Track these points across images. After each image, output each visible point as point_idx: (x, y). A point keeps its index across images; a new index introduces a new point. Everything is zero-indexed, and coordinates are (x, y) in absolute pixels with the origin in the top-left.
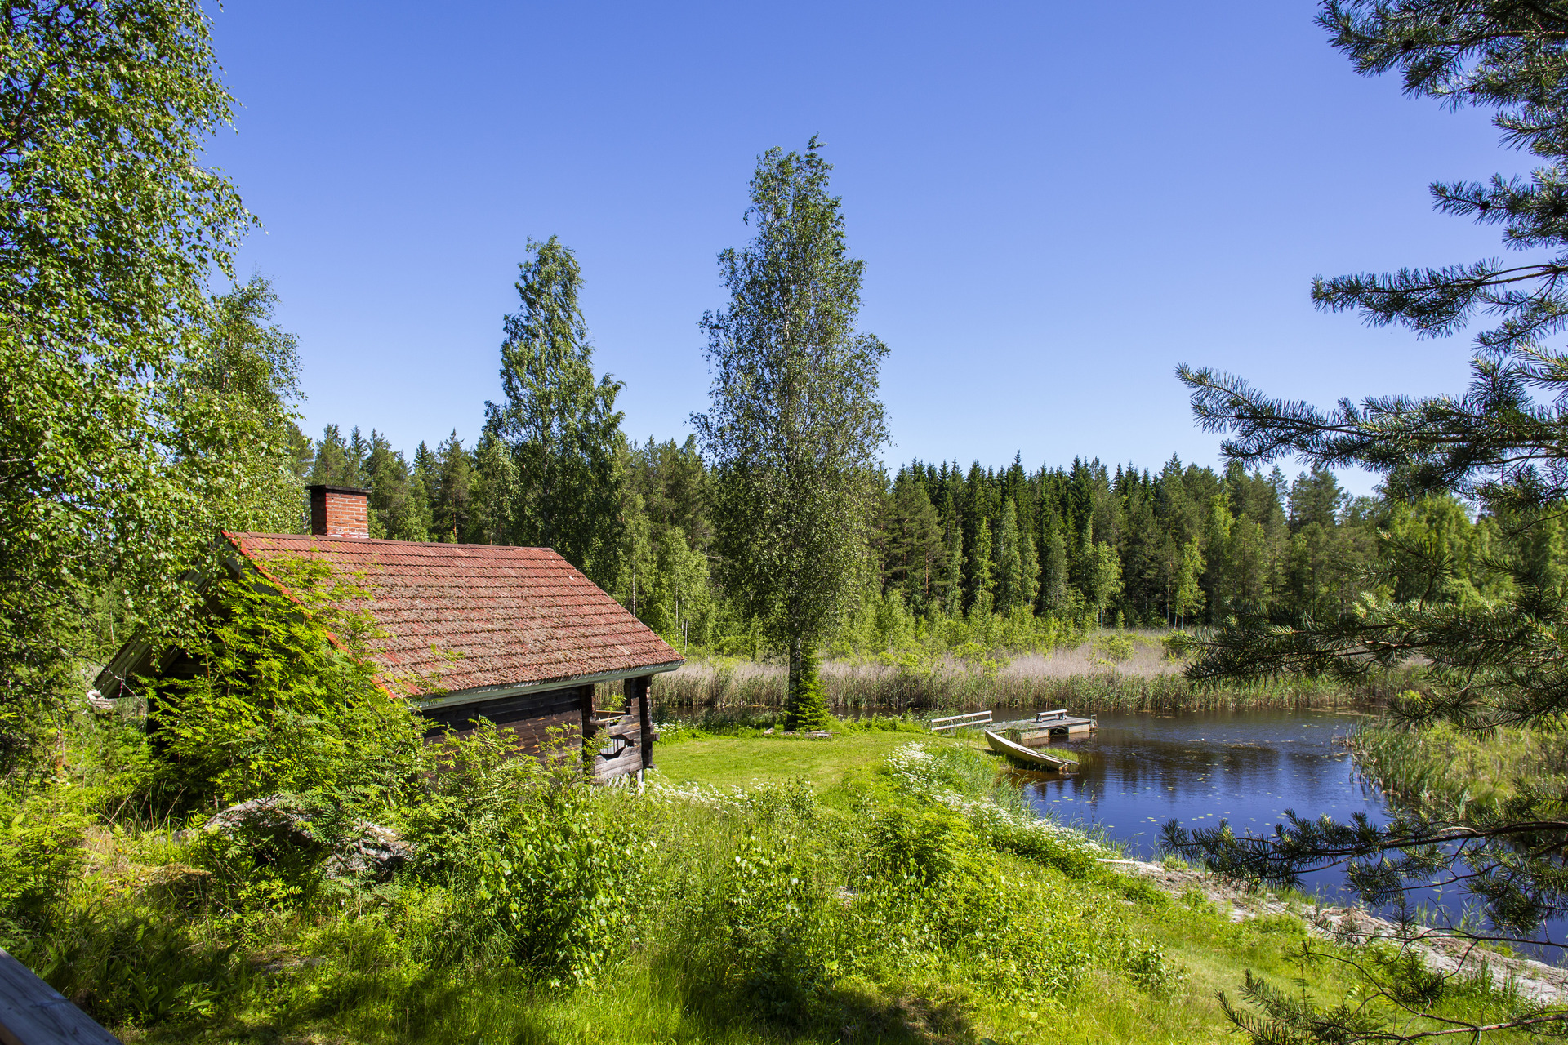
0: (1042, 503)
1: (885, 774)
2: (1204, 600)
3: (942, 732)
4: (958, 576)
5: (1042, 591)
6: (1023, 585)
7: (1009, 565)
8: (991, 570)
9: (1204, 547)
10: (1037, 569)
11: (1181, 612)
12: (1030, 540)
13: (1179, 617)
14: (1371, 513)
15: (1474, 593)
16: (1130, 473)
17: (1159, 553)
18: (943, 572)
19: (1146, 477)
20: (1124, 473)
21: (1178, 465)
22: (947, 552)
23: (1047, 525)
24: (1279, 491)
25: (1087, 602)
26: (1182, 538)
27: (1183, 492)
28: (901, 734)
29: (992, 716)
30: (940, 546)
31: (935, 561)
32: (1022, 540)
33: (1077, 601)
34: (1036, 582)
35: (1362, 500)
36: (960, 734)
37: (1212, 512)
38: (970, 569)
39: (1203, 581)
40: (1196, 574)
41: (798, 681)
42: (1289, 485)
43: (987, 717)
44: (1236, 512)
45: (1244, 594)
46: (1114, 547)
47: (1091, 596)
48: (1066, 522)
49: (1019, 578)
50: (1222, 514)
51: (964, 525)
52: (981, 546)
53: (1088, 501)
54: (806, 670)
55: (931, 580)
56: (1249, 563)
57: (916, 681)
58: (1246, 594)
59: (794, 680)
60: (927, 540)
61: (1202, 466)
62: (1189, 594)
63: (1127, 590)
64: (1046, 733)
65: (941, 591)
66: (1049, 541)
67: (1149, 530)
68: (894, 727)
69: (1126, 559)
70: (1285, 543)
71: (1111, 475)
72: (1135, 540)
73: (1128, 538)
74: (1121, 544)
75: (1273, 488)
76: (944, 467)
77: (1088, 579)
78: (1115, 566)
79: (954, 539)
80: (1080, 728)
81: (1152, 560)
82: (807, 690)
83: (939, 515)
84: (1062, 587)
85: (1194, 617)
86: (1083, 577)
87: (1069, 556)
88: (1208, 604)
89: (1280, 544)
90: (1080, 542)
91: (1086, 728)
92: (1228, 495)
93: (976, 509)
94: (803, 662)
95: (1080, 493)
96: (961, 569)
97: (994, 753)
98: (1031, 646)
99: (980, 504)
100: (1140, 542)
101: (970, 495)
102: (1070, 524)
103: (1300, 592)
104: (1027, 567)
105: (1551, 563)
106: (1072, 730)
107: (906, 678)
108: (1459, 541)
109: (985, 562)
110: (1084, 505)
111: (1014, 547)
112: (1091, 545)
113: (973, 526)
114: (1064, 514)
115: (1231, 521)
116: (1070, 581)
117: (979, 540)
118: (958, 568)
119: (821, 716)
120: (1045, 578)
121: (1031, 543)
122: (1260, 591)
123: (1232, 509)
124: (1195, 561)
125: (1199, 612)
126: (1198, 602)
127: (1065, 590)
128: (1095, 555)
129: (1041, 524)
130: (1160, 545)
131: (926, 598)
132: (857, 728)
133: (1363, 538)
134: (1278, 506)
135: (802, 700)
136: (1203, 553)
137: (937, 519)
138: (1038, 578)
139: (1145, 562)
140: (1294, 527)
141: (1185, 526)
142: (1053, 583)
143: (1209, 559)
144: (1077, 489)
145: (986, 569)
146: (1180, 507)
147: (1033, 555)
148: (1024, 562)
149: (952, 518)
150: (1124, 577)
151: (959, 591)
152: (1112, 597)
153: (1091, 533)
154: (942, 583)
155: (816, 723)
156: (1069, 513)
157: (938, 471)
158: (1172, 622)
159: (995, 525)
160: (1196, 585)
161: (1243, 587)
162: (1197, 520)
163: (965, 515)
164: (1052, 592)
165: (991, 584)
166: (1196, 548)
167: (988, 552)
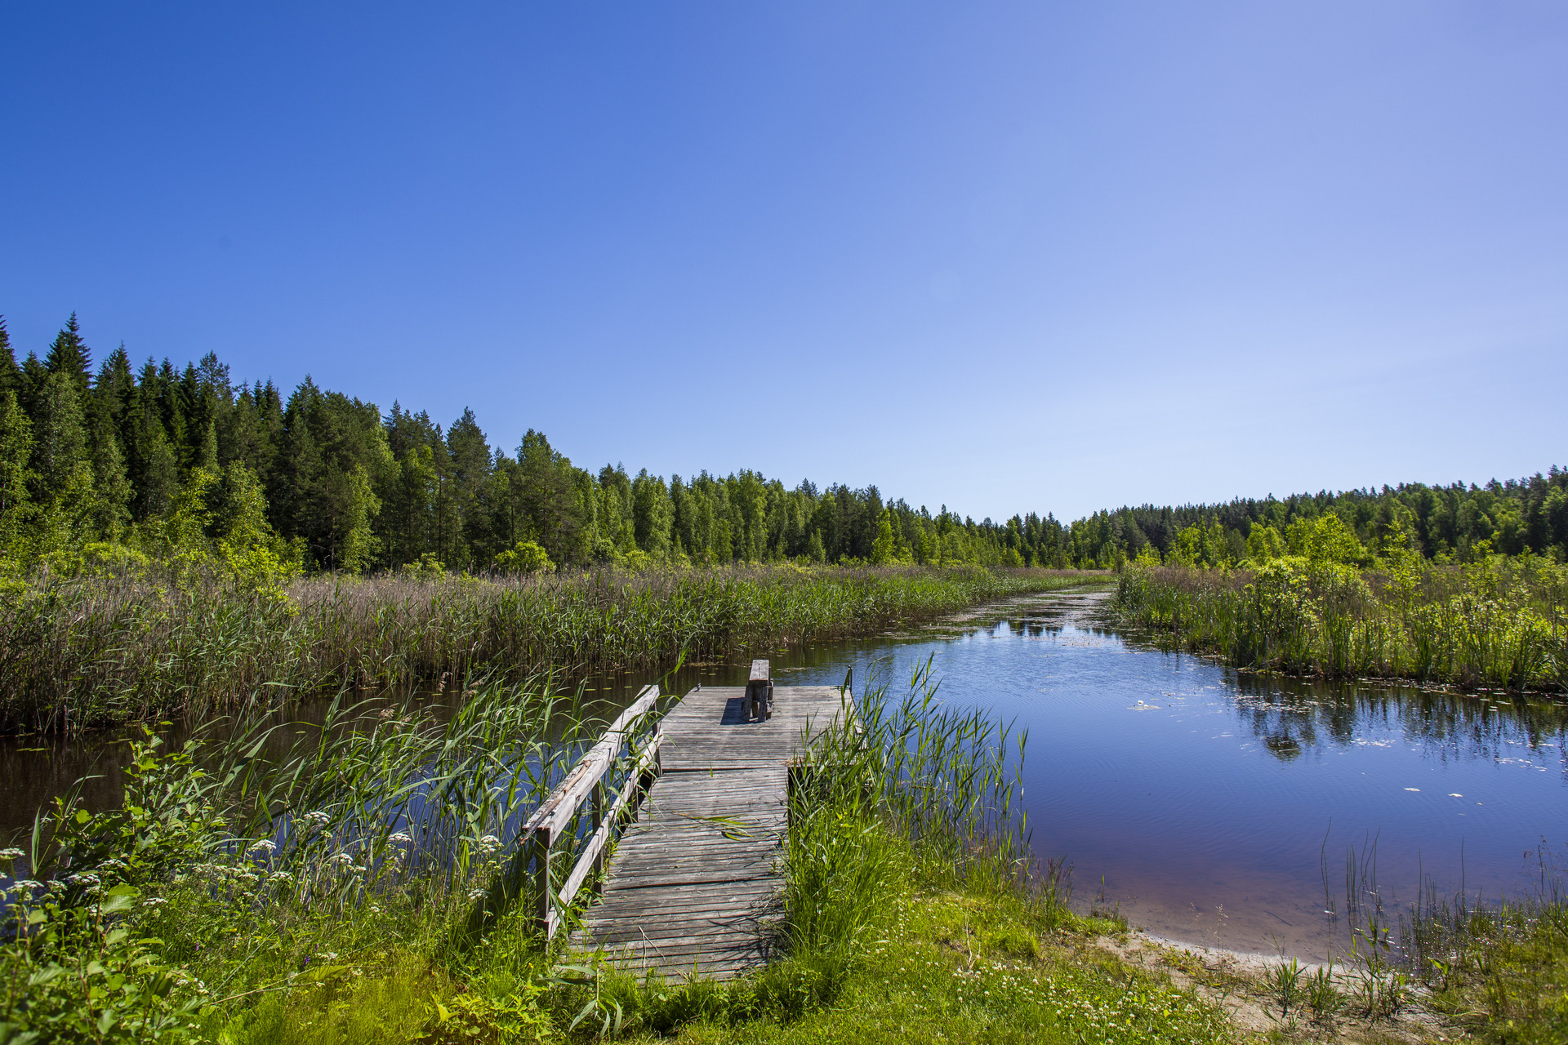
2: (379, 549)
9: (376, 484)
11: (350, 564)
12: (111, 445)
17: (319, 485)
23: (140, 429)
26: (346, 465)
35: (507, 460)
39: (380, 524)
46: (253, 471)
48: (170, 430)
52: (8, 442)
53: (204, 407)
62: (360, 541)
67: (304, 455)
73: (272, 463)
74: (262, 468)
78: (257, 497)
81: (308, 493)
95: (191, 397)
100: (291, 469)
102: (178, 433)
110: (198, 411)
111: (78, 452)
112: (216, 466)
114: (167, 419)
121: (115, 450)
124: (366, 500)
125: (372, 565)
126: (373, 552)
128: (226, 480)
129: (128, 426)
136: (376, 490)
139: (298, 496)
141: (350, 454)
143: (385, 500)
146: (340, 431)
147: (116, 468)
153: (215, 449)
156: (175, 419)
160: (369, 530)
162: (363, 449)
166: (365, 482)
167: (24, 455)
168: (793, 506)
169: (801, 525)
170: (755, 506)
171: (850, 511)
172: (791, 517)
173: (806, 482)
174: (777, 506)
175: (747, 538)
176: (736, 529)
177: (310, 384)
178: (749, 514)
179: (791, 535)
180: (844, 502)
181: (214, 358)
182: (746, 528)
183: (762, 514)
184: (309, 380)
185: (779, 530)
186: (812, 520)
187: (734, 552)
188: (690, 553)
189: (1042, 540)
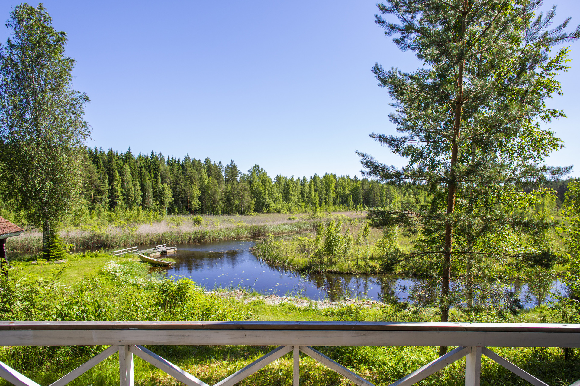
0: (141, 167)
1: (103, 274)
2: (201, 205)
3: (117, 256)
4: (107, 194)
5: (143, 201)
6: (135, 198)
7: (129, 190)
8: (121, 192)
9: (200, 187)
10: (140, 192)
11: (193, 209)
12: (137, 181)
13: (193, 211)
14: (247, 179)
15: (273, 204)
16: (173, 159)
17: (185, 188)
18: (100, 192)
19: (179, 161)
20: (171, 159)
21: (189, 158)
22: (102, 184)
23: (144, 176)
24: (222, 170)
25: (160, 205)
26: (192, 183)
27: (192, 168)
28: (101, 258)
29: (138, 248)
30: (98, 182)
31: (96, 188)
32: (134, 181)
33: (157, 205)
34: (140, 197)
35: (244, 175)
36: (126, 256)
37: (201, 175)
38: (112, 192)
39: (200, 199)
40: (198, 196)
41: (48, 239)
42: (224, 168)
43: (136, 249)
44: (209, 176)
45: (213, 203)
46: (169, 185)
47: (162, 203)
48: (151, 175)
49: (133, 196)
50: (204, 176)
51: (108, 173)
52: (116, 183)
53: (158, 168)
54: (52, 234)
55: (95, 195)
56: (214, 193)
57: (99, 237)
58: (214, 203)
59: (46, 238)
60: (92, 179)
61: (197, 159)
62: (196, 203)
63: (175, 201)
64: (159, 253)
65: (100, 200)
66: (145, 182)
67: (181, 180)
68: (96, 256)
69: (174, 190)
70: (225, 187)
71: (166, 159)
72: (176, 183)
73: (174, 183)
74: (171, 184)
75: (220, 168)
76: (96, 149)
77: (160, 197)
78: (170, 192)
79: (104, 179)
80: (171, 251)
81: (183, 190)
82: (54, 243)
83: (97, 168)
84: (151, 199)
85: (198, 211)
86: (158, 196)
87: (152, 188)
88: (202, 206)
89: (223, 187)
90: (157, 183)
91: (173, 250)
92: (206, 170)
93: (113, 168)
94: (51, 231)
95: (156, 165)
96: (108, 191)
97: (143, 262)
98: (144, 221)
99: (114, 166)
100: (178, 184)
101: (110, 161)
102: (152, 176)
103: (230, 203)
104: (136, 191)
105: (290, 196)
106: (168, 251)
107: (95, 236)
108: (269, 189)
109: (119, 189)
110: (157, 169)
111: (130, 184)
112: (161, 185)
113: (112, 174)
114: (150, 172)
115: (208, 179)
116: (154, 197)
117: (116, 180)
118: (107, 191)
119: (62, 253)
120: (144, 196)
121: (138, 182)
122: (218, 202)
123: (207, 174)
124: (197, 192)
125: (199, 209)
126: (199, 206)
127: (152, 201)
128: (163, 188)
129: (141, 175)
130: (185, 185)
131: (93, 203)
132: (79, 257)
133: (247, 187)
134: (221, 175)
135: (52, 247)
136: (199, 189)
137: (96, 171)
138: (141, 196)
139: (180, 191)
140: (227, 181)
141: (193, 179)
142: (147, 198)
143: (202, 191)
144: (154, 163)
145: (119, 192)
146: (191, 173)
147: (138, 187)
148: (135, 189)
149: (103, 170)
150: (173, 196)
151: (108, 201)
152: (170, 203)
153: (160, 180)
154: (100, 197)
155: (60, 257)
156: (152, 172)
157: (93, 150)
158: (190, 212)
159: (121, 174)
160: (198, 200)
161: (213, 201)
162: (197, 177)
163: (108, 170)
164: (146, 201)
165: (122, 197)
166: (197, 187)
167: (120, 185)
168: (346, 186)
170: (331, 186)
171: (365, 188)
172: (344, 190)
175: (325, 198)
179: (343, 197)
183: (334, 189)
186: (351, 191)
187: (320, 202)
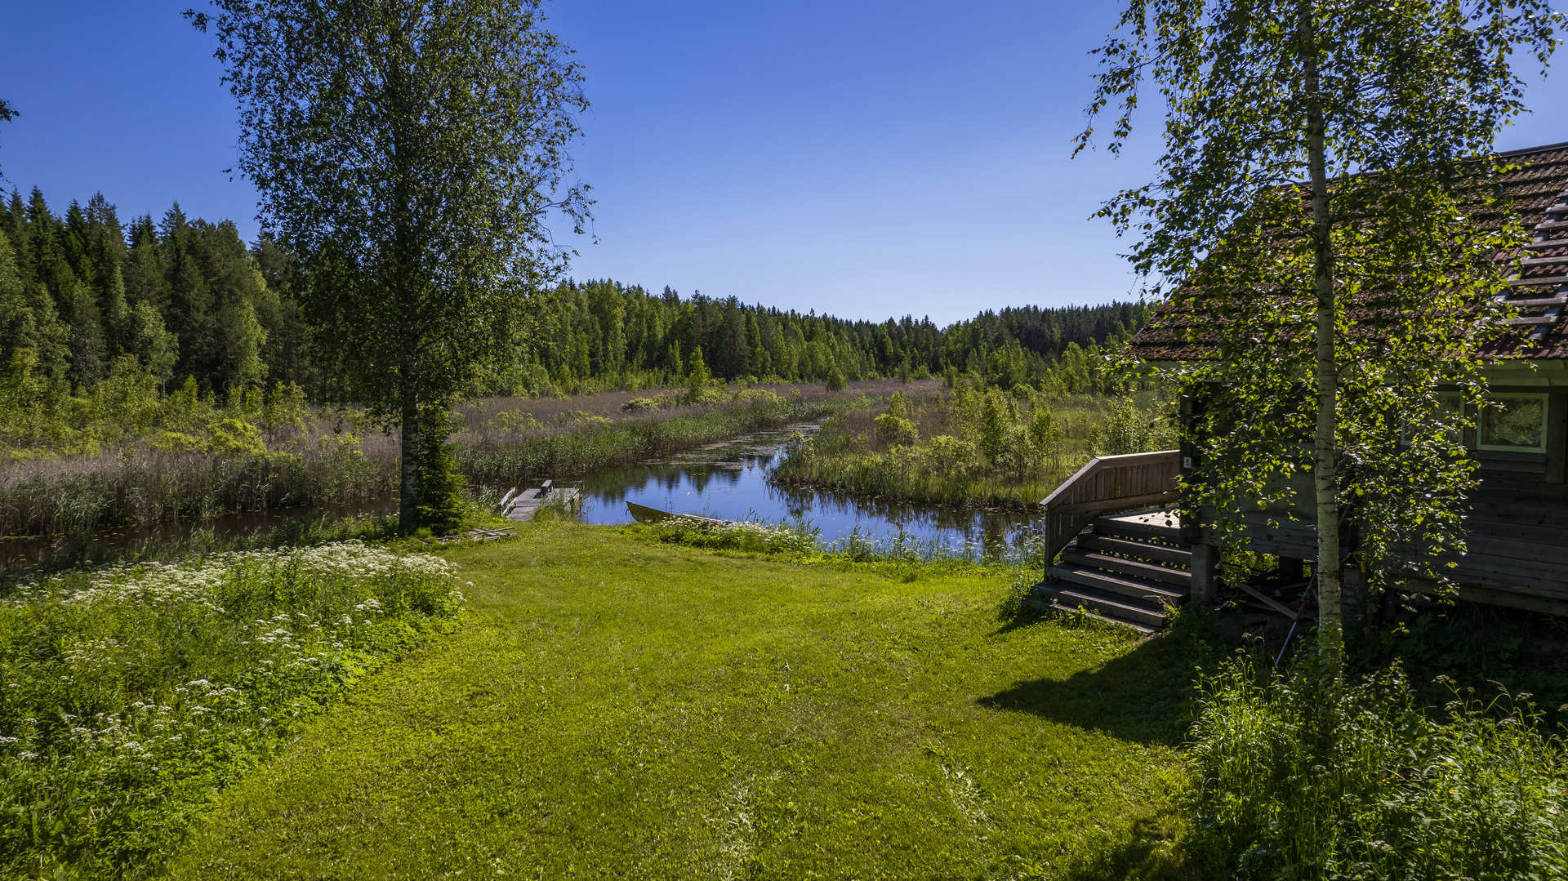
2: (267, 374)
9: (259, 315)
17: (212, 319)
34: (66, 349)
39: (264, 354)
40: (259, 345)
46: (155, 308)
50: (260, 278)
62: (254, 368)
67: (196, 291)
72: (177, 302)
73: (170, 299)
74: (162, 306)
78: (163, 332)
81: (202, 326)
87: (98, 316)
88: (269, 379)
90: (107, 300)
100: (185, 304)
111: (19, 300)
112: (125, 305)
124: (255, 330)
128: (134, 317)
130: (212, 309)
136: (260, 321)
138: (69, 346)
144: (79, 230)
147: (51, 312)
153: (122, 289)
156: (84, 259)
160: (258, 358)
166: (251, 314)
168: (653, 316)
169: (660, 336)
170: (614, 317)
171: (709, 322)
172: (650, 328)
173: (667, 289)
174: (637, 316)
175: (605, 350)
176: (593, 341)
177: (178, 211)
178: (607, 327)
179: (650, 347)
180: (703, 313)
181: (101, 199)
182: (605, 341)
183: (621, 324)
184: (176, 206)
185: (638, 341)
186: (670, 331)
187: (591, 363)
188: (548, 367)
189: (915, 345)
